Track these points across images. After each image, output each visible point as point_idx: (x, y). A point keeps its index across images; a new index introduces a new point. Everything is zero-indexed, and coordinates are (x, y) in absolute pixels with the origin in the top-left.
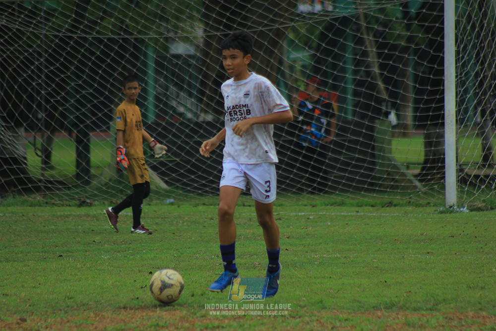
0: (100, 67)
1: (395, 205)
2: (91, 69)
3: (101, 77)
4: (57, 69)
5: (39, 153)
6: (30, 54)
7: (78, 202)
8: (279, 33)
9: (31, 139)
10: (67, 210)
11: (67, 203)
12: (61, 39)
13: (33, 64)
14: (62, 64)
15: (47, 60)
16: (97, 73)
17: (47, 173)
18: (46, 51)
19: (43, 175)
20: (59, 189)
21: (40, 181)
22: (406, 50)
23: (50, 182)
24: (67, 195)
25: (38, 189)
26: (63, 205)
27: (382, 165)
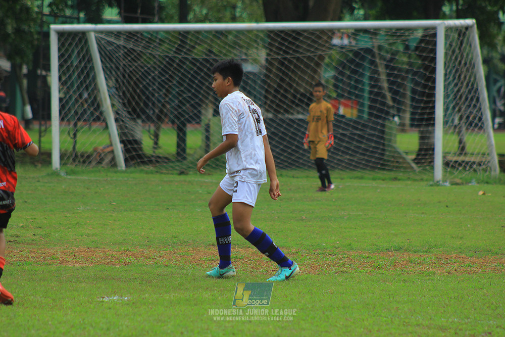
0: (196, 78)
1: (399, 180)
2: (190, 80)
3: (197, 85)
4: (167, 79)
5: (153, 137)
6: (149, 68)
7: (178, 172)
8: (321, 58)
9: (147, 128)
10: (171, 177)
11: (171, 172)
12: (170, 59)
13: (150, 74)
14: (170, 76)
15: (160, 73)
16: (194, 82)
17: (157, 151)
18: (159, 67)
19: (154, 152)
20: (166, 163)
21: (153, 156)
22: (407, 71)
23: (159, 157)
24: (172, 167)
25: (151, 162)
26: (168, 174)
27: (390, 151)
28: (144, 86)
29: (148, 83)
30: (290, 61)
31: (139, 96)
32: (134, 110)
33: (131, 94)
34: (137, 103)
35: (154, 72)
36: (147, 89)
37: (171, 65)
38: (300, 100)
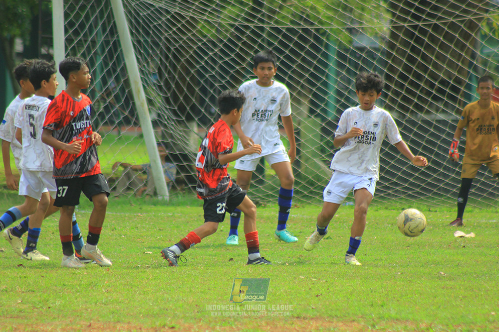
4: (233, 60)
6: (204, 44)
8: (472, 25)
12: (237, 29)
13: (206, 54)
14: (238, 55)
15: (221, 50)
18: (221, 41)
28: (198, 72)
29: (203, 67)
30: (423, 31)
31: (190, 88)
32: (182, 108)
33: (177, 84)
34: (186, 98)
35: (212, 50)
36: (202, 76)
37: (239, 39)
38: (440, 91)
